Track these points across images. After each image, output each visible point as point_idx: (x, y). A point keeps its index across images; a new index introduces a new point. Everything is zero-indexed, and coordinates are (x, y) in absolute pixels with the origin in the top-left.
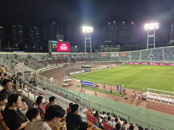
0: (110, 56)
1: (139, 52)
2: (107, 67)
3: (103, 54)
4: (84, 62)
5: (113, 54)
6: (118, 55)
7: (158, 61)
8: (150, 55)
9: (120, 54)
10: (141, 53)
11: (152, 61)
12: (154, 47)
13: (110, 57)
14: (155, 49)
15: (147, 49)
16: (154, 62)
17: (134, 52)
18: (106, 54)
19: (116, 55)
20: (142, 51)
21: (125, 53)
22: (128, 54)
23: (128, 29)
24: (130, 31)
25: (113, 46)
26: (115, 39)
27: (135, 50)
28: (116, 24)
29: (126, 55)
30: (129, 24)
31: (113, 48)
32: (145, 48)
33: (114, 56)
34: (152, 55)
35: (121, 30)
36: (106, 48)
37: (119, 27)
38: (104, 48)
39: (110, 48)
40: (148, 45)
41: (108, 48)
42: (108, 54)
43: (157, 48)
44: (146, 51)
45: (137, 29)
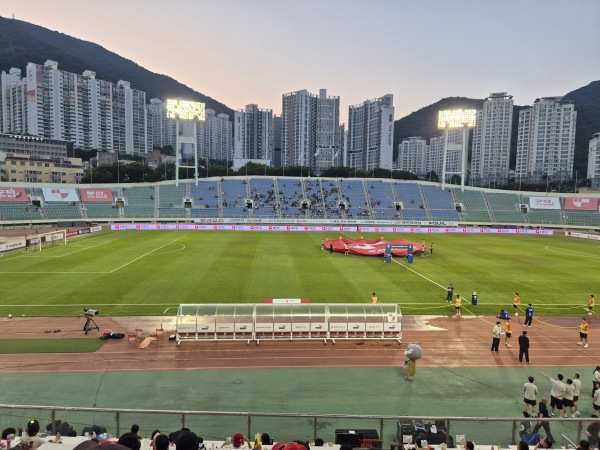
0: (39, 199)
1: (153, 188)
2: (24, 244)
3: (5, 188)
5: (53, 192)
6: (73, 197)
8: (185, 200)
9: (79, 192)
10: (157, 190)
11: (192, 219)
12: (196, 174)
13: (37, 203)
14: (200, 183)
15: (177, 181)
16: (197, 220)
17: (135, 188)
18: (16, 189)
19: (64, 195)
20: (160, 186)
21: (104, 190)
22: (114, 193)
23: (111, 104)
24: (120, 113)
25: (51, 161)
26: (58, 133)
27: (138, 181)
28: (59, 73)
29: (106, 197)
30: (114, 86)
31: (52, 168)
32: (171, 176)
33: (57, 198)
34: (191, 201)
35: (85, 101)
36: (18, 166)
37: (76, 89)
38: (9, 163)
39: (35, 168)
40: (180, 169)
41: (28, 167)
42: (27, 191)
43: (202, 179)
44: (174, 186)
45: (143, 110)
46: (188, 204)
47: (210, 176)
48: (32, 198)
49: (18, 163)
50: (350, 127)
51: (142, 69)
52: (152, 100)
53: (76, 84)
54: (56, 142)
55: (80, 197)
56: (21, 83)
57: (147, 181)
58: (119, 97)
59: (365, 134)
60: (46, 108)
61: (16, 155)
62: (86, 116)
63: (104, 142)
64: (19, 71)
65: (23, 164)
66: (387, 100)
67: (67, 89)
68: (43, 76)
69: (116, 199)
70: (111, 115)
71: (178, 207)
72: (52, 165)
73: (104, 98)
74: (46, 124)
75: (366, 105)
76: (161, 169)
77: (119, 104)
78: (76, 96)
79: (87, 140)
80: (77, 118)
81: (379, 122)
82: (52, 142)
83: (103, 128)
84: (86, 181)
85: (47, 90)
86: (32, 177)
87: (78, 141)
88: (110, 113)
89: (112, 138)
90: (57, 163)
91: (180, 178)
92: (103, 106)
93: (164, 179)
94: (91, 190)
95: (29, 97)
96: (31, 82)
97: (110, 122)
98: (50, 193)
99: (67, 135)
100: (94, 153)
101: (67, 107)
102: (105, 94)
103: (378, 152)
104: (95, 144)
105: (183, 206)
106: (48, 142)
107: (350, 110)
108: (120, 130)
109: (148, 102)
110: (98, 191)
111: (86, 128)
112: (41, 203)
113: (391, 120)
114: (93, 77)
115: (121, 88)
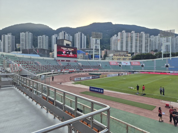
0: (121, 64)
1: (153, 61)
3: (113, 62)
4: (91, 70)
6: (129, 64)
7: (175, 72)
8: (166, 65)
9: (131, 63)
10: (155, 62)
11: (169, 72)
12: (171, 55)
13: (120, 66)
14: (172, 59)
15: (162, 58)
17: (147, 61)
18: (116, 62)
19: (127, 64)
20: (156, 60)
21: (138, 62)
22: (141, 63)
23: (139, 39)
24: (141, 41)
25: (123, 55)
26: (124, 49)
27: (148, 59)
28: (125, 33)
29: (138, 64)
30: (140, 34)
31: (124, 57)
32: (160, 57)
33: (125, 64)
34: (168, 65)
35: (132, 40)
36: (116, 57)
37: (129, 37)
38: (114, 56)
39: (120, 57)
40: (164, 54)
41: (118, 57)
42: (118, 62)
43: (173, 57)
44: (161, 60)
45: (148, 39)
46: (167, 66)
47: (176, 56)
48: (119, 64)
49: (116, 56)
51: (147, 29)
52: (151, 36)
53: (129, 35)
54: (124, 51)
55: (131, 64)
56: (117, 38)
57: (151, 59)
58: (141, 37)
60: (122, 43)
61: (115, 54)
62: (132, 44)
63: (136, 50)
64: (116, 35)
65: (117, 56)
67: (127, 37)
68: (122, 35)
69: (141, 65)
71: (163, 67)
72: (123, 56)
74: (122, 47)
76: (156, 55)
77: (141, 39)
78: (129, 38)
79: (131, 50)
80: (129, 45)
82: (123, 51)
83: (136, 46)
84: (132, 59)
85: (122, 38)
86: (119, 59)
87: (129, 51)
88: (138, 42)
90: (125, 56)
91: (163, 57)
92: (136, 40)
93: (157, 58)
94: (134, 62)
95: (118, 41)
96: (119, 37)
97: (138, 44)
98: (123, 63)
99: (127, 49)
100: (133, 53)
101: (127, 42)
102: (137, 37)
104: (134, 51)
105: (165, 67)
106: (122, 51)
108: (141, 46)
109: (150, 37)
110: (136, 62)
111: (131, 47)
112: (121, 66)
114: (134, 33)
115: (142, 34)
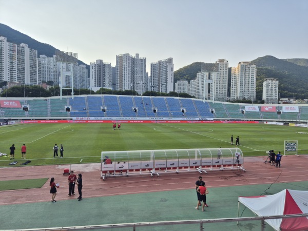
1: (46, 100)
7: (80, 118)
8: (66, 107)
10: (49, 102)
11: (71, 118)
12: (73, 93)
14: (75, 98)
15: (61, 97)
16: (74, 118)
17: (35, 100)
20: (51, 99)
21: (15, 101)
22: (21, 103)
23: (16, 56)
24: (21, 61)
27: (37, 96)
29: (16, 105)
30: (18, 46)
32: (57, 94)
34: (70, 107)
40: (63, 90)
43: (76, 96)
44: (59, 99)
45: (36, 60)
46: (68, 110)
47: (81, 94)
50: (151, 73)
51: (33, 40)
52: (41, 56)
57: (42, 96)
58: (21, 52)
59: (159, 77)
63: (11, 78)
66: (170, 61)
69: (23, 106)
70: (16, 62)
71: (62, 111)
73: (12, 53)
75: (160, 62)
76: (51, 90)
77: (21, 56)
79: (1, 76)
81: (167, 71)
83: (11, 70)
84: (3, 96)
88: (16, 61)
89: (16, 75)
91: (62, 95)
92: (11, 57)
93: (53, 96)
94: (6, 101)
97: (16, 67)
100: (5, 83)
102: (12, 51)
103: (166, 86)
104: (6, 79)
105: (65, 111)
107: (152, 65)
108: (21, 71)
109: (39, 57)
110: (11, 102)
113: (172, 70)
114: (5, 41)
115: (23, 47)
